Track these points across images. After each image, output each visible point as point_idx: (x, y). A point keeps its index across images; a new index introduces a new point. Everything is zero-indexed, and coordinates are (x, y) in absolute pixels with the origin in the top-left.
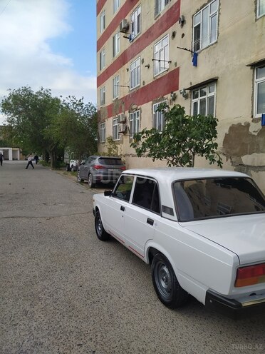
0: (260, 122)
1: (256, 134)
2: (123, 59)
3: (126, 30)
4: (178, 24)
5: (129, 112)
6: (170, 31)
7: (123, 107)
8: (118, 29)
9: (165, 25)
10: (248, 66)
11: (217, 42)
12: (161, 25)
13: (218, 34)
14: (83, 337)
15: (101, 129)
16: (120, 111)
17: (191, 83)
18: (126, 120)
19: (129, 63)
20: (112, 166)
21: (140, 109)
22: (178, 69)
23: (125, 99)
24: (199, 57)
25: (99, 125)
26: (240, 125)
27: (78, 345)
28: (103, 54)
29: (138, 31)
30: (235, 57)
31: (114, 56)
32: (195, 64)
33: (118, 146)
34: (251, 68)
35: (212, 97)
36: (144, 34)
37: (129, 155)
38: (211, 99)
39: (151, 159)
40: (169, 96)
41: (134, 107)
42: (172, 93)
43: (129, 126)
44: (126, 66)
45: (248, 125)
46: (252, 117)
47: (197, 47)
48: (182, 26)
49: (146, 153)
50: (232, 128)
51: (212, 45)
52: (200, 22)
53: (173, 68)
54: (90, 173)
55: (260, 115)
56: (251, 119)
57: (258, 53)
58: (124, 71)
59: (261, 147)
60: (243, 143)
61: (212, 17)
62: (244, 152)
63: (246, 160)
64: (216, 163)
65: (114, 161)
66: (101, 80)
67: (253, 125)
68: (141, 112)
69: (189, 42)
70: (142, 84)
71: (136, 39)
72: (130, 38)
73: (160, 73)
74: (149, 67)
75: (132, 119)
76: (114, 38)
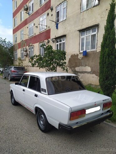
0: (82, 54)
1: (81, 59)
2: (25, 23)
3: (27, 9)
4: (50, 10)
5: (28, 47)
6: (46, 12)
7: (26, 44)
8: (23, 9)
9: (44, 10)
10: (78, 31)
11: (66, 20)
12: (43, 10)
13: (66, 16)
15: (15, 54)
16: (24, 46)
17: (55, 36)
18: (27, 50)
19: (28, 24)
20: (20, 71)
21: (34, 46)
22: (50, 29)
23: (26, 41)
24: (59, 25)
25: (14, 52)
26: (75, 55)
28: (16, 20)
29: (32, 11)
30: (73, 27)
31: (21, 21)
32: (57, 28)
33: (24, 62)
36: (35, 13)
37: (28, 66)
38: (64, 43)
39: (39, 68)
40: (46, 41)
41: (31, 44)
42: (48, 40)
43: (29, 53)
44: (27, 26)
45: (78, 55)
46: (79, 52)
47: (58, 21)
48: (52, 11)
49: (36, 65)
50: (72, 56)
51: (64, 20)
52: (59, 10)
53: (48, 29)
54: (9, 74)
55: (82, 51)
56: (79, 53)
57: (82, 26)
58: (26, 28)
59: (83, 64)
60: (76, 62)
61: (64, 9)
62: (77, 66)
63: (77, 69)
64: (65, 70)
65: (21, 69)
66: (15, 31)
67: (79, 55)
68: (34, 47)
69: (54, 19)
70: (34, 34)
71: (32, 14)
72: (28, 14)
73: (42, 30)
74: (37, 27)
75: (30, 50)
76: (21, 12)
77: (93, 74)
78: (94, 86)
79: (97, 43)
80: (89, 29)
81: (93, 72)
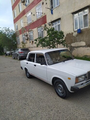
0: (77, 32)
1: (75, 36)
2: (24, 13)
3: (24, 2)
5: (28, 32)
6: (41, 2)
7: (26, 30)
8: (20, 1)
11: (59, 6)
13: (60, 3)
14: (51, 107)
15: (17, 39)
16: (25, 32)
17: (51, 20)
18: (27, 35)
19: (26, 14)
21: (33, 30)
22: (46, 15)
23: (26, 28)
24: (53, 11)
25: (17, 38)
26: (70, 33)
27: (51, 110)
28: (15, 11)
29: (29, 2)
30: (66, 11)
31: (20, 12)
32: (52, 13)
34: (72, 14)
35: (59, 25)
36: (31, 3)
37: (30, 47)
40: (43, 25)
41: (30, 30)
42: (45, 24)
43: (29, 37)
44: (25, 15)
45: (72, 33)
46: (74, 30)
47: (52, 8)
50: (67, 35)
51: (58, 7)
53: (44, 15)
54: (18, 55)
55: (77, 30)
56: (74, 31)
57: (74, 9)
58: (24, 17)
59: (77, 40)
60: (71, 39)
62: (72, 42)
63: (73, 45)
65: (26, 50)
66: (15, 21)
67: (74, 33)
68: (33, 32)
69: (49, 6)
70: (32, 21)
71: (28, 5)
72: (26, 5)
73: (39, 17)
74: (34, 15)
75: (30, 34)
76: (19, 5)
77: (87, 47)
78: (89, 57)
79: (89, 21)
80: (81, 11)
81: (88, 45)
